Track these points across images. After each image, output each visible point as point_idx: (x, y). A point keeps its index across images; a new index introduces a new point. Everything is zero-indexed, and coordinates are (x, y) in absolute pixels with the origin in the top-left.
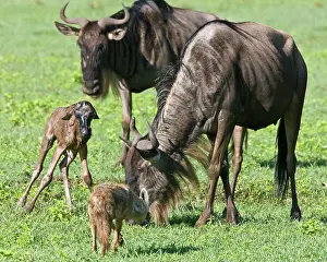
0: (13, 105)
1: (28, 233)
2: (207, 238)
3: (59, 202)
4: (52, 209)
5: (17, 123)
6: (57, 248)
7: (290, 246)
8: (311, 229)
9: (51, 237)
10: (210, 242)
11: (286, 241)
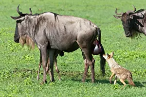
0: (11, 44)
1: (17, 89)
2: (79, 91)
3: (27, 78)
4: (25, 81)
5: (13, 51)
6: (27, 94)
7: (108, 94)
8: (116, 87)
9: (25, 90)
10: (80, 92)
11: (107, 92)
